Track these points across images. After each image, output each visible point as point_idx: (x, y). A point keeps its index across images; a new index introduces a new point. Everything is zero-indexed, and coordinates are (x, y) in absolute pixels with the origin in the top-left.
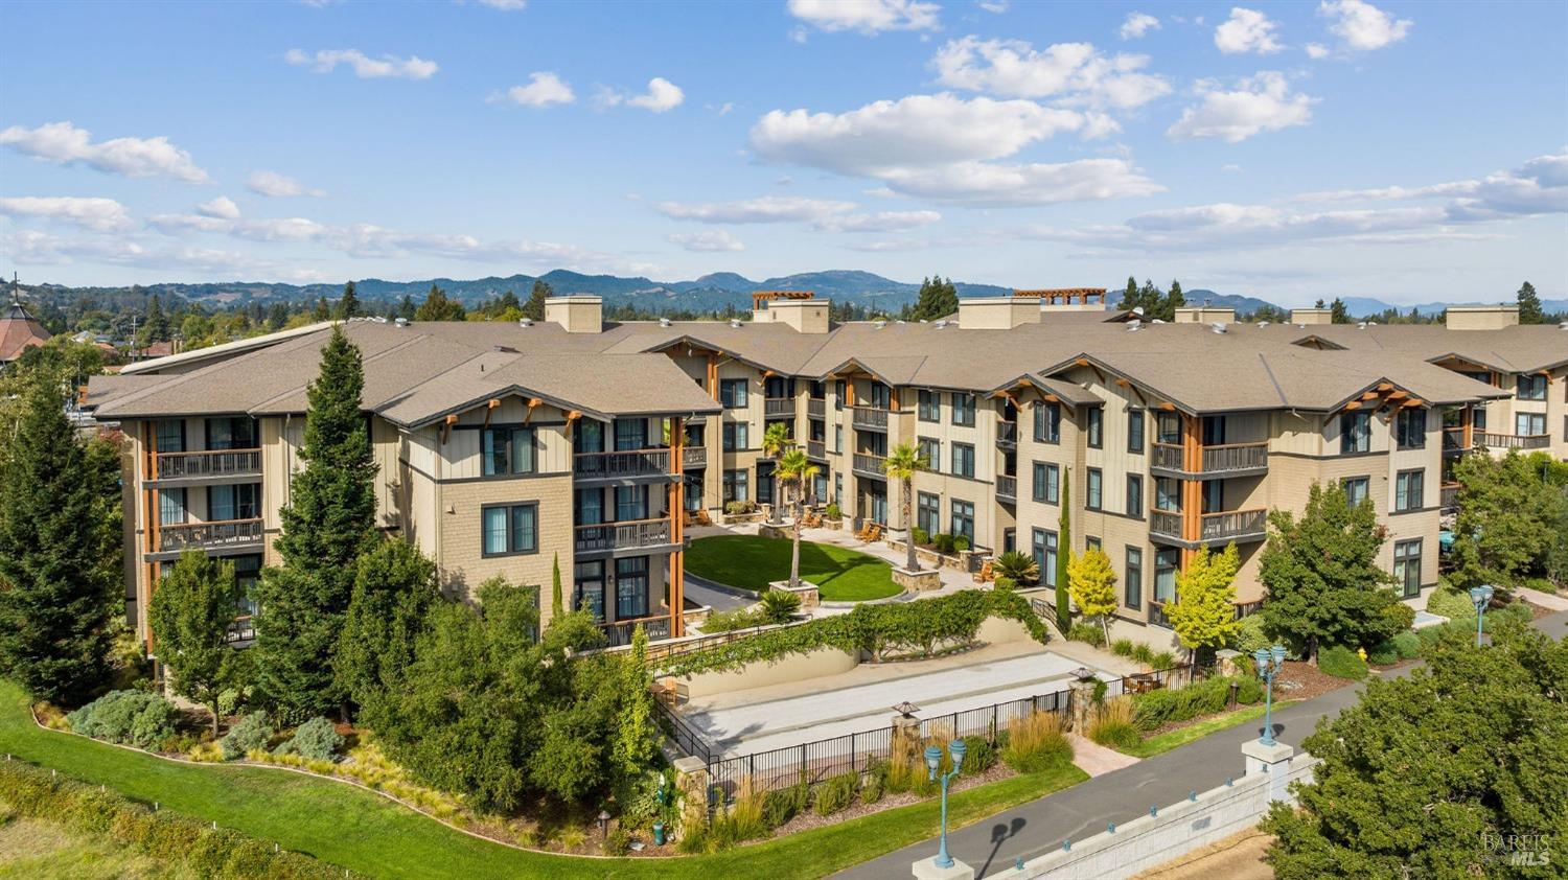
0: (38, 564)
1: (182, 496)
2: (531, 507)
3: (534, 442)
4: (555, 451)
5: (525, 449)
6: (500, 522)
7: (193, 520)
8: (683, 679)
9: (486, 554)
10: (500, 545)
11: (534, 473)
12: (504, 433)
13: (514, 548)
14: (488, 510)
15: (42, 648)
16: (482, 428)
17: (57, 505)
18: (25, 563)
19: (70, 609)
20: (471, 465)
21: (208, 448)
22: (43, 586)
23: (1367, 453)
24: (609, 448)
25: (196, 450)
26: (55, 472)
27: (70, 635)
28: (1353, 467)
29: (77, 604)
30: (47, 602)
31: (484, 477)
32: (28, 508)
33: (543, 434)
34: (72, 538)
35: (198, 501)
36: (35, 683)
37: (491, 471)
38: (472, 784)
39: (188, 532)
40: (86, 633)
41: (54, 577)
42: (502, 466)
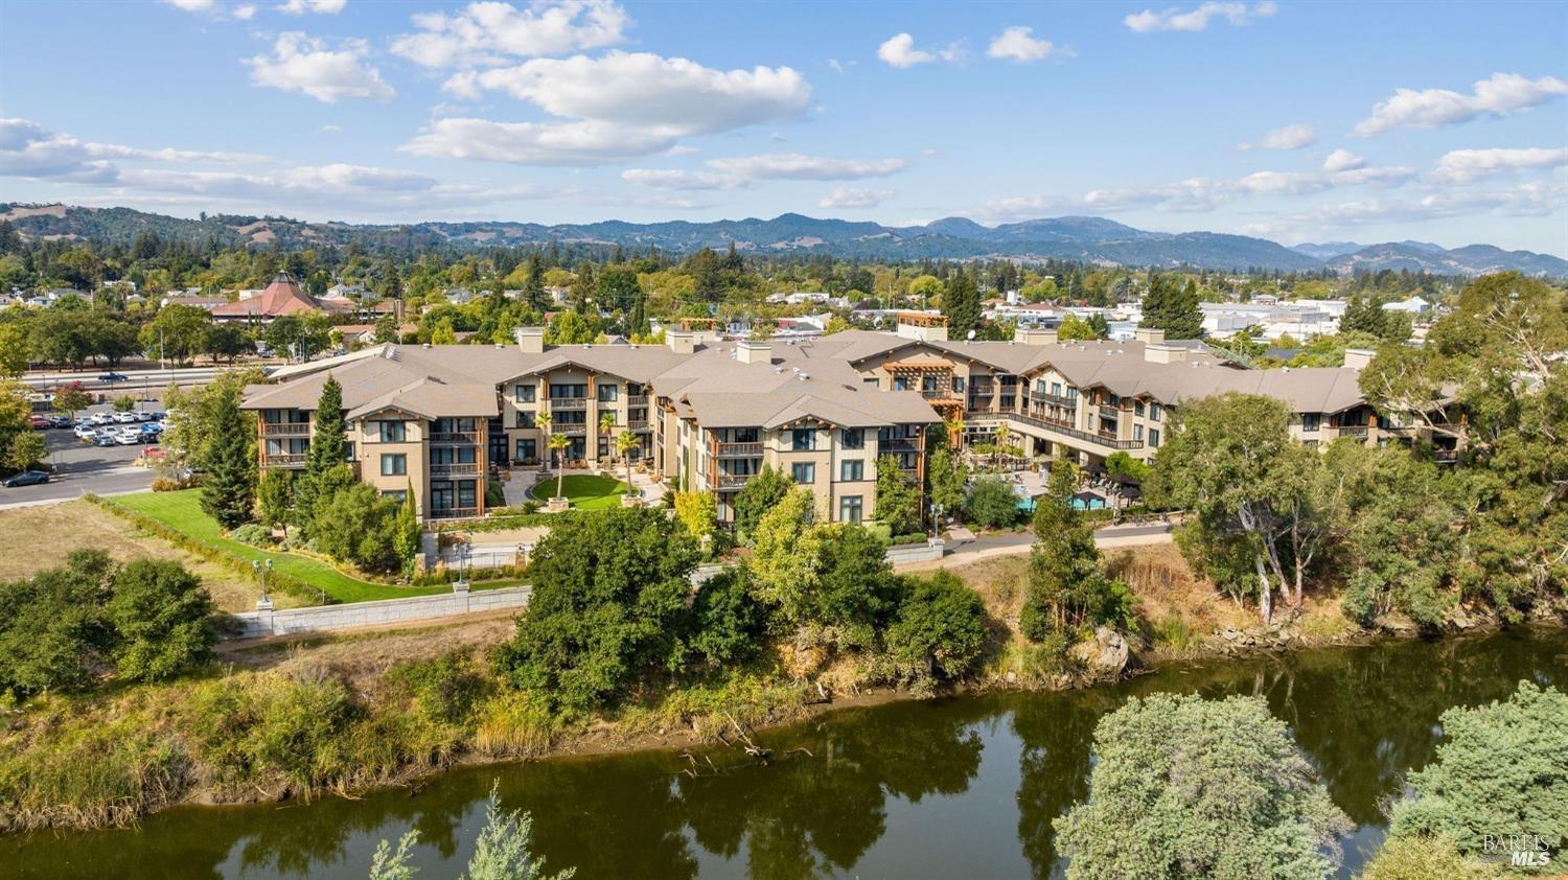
0: (221, 468)
1: (279, 442)
2: (404, 456)
3: (404, 428)
4: (414, 432)
5: (401, 432)
6: (389, 461)
7: (284, 453)
8: (468, 534)
9: (382, 474)
10: (390, 470)
11: (404, 442)
12: (392, 424)
13: (396, 472)
14: (383, 456)
15: (223, 505)
16: (381, 422)
17: (229, 443)
18: (217, 468)
19: (234, 488)
20: (376, 437)
21: (290, 421)
22: (225, 479)
23: (814, 451)
24: (455, 431)
25: (285, 422)
26: (229, 429)
27: (235, 500)
28: (802, 457)
29: (236, 487)
30: (225, 485)
31: (382, 442)
32: (218, 445)
33: (408, 425)
34: (235, 458)
35: (286, 445)
36: (221, 519)
37: (386, 439)
38: (333, 552)
39: (282, 459)
40: (241, 499)
41: (227, 474)
42: (391, 437)
